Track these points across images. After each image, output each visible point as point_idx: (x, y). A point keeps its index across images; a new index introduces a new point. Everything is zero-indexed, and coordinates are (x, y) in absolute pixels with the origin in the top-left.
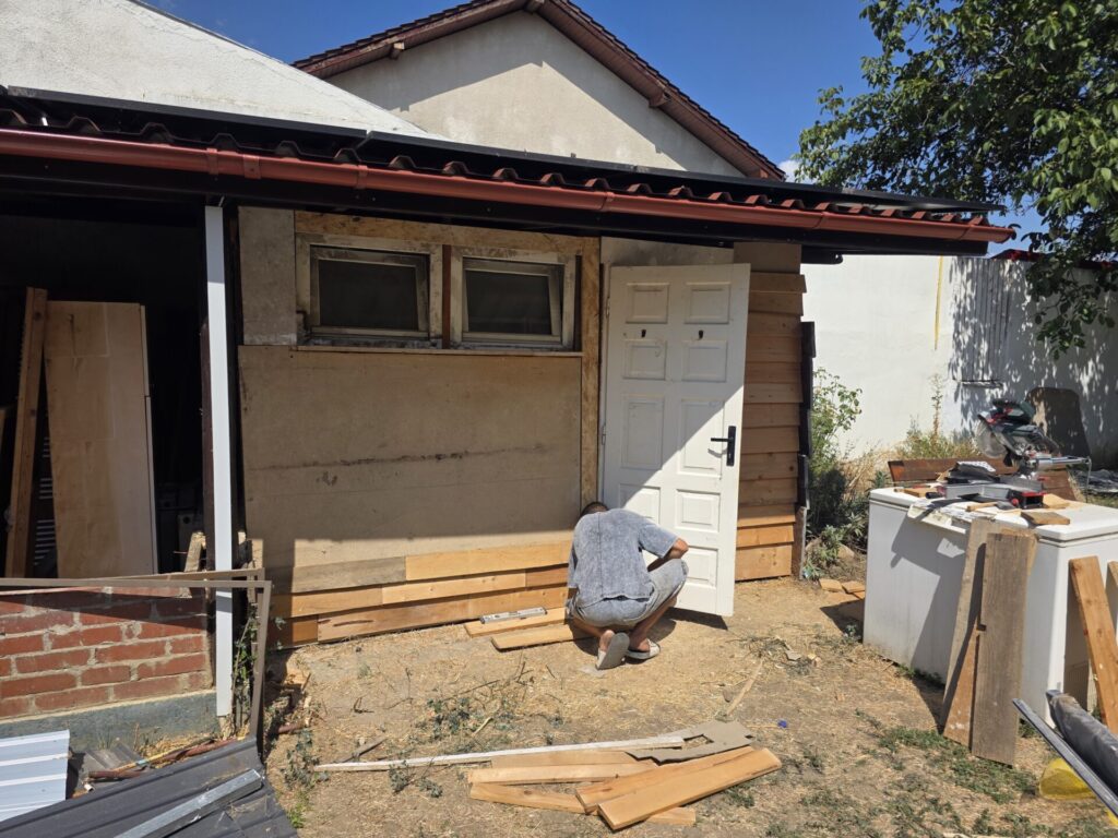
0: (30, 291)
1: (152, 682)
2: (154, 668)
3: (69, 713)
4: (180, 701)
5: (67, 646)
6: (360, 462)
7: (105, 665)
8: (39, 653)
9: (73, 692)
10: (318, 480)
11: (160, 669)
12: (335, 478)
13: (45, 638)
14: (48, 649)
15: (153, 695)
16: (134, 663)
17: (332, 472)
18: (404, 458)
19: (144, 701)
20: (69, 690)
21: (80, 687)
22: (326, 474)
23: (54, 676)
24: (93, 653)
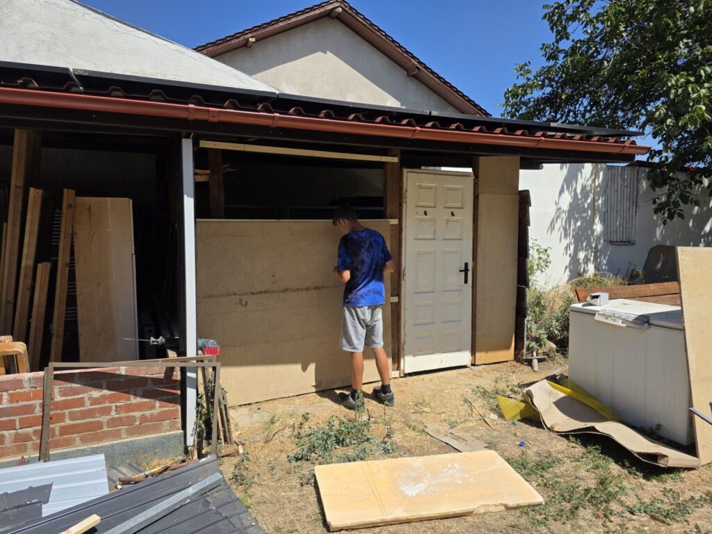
0: (66, 191)
1: (148, 425)
2: (149, 417)
3: (100, 445)
4: (164, 437)
5: (99, 404)
6: (261, 293)
7: (121, 416)
8: (82, 408)
9: (102, 432)
10: (236, 304)
11: (152, 418)
12: (247, 303)
13: (86, 399)
14: (88, 406)
15: (149, 434)
16: (137, 414)
17: (245, 299)
18: (286, 290)
19: (144, 437)
20: (99, 431)
21: (105, 429)
22: (241, 300)
23: (91, 422)
24: (114, 408)
